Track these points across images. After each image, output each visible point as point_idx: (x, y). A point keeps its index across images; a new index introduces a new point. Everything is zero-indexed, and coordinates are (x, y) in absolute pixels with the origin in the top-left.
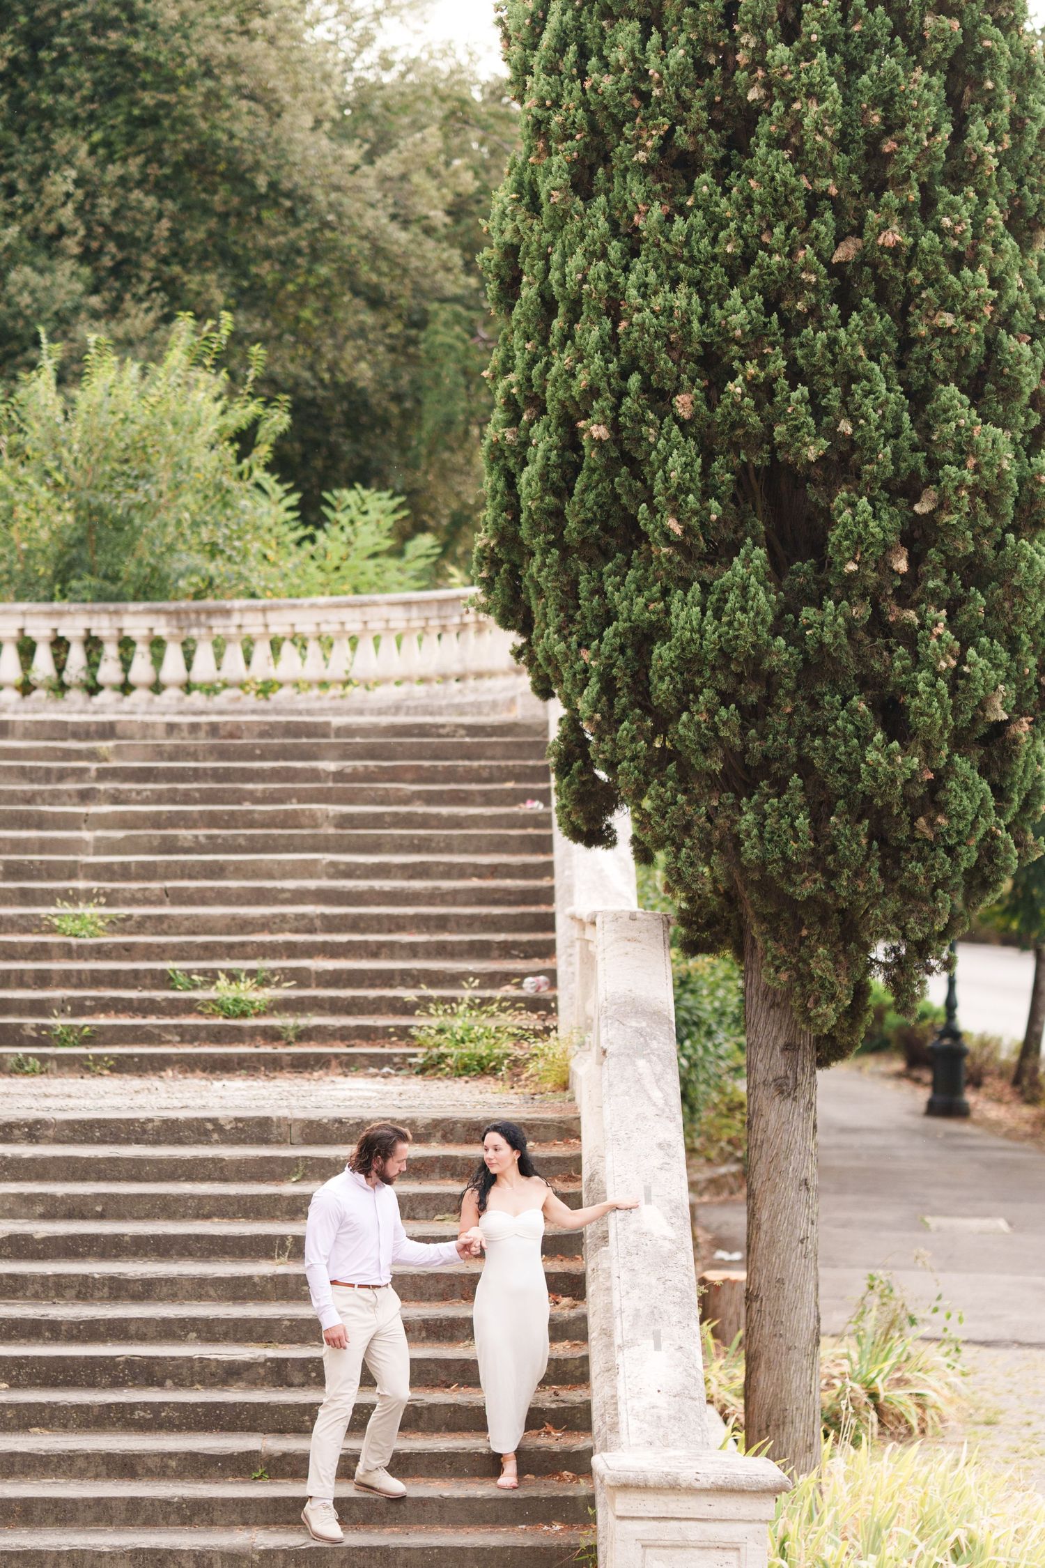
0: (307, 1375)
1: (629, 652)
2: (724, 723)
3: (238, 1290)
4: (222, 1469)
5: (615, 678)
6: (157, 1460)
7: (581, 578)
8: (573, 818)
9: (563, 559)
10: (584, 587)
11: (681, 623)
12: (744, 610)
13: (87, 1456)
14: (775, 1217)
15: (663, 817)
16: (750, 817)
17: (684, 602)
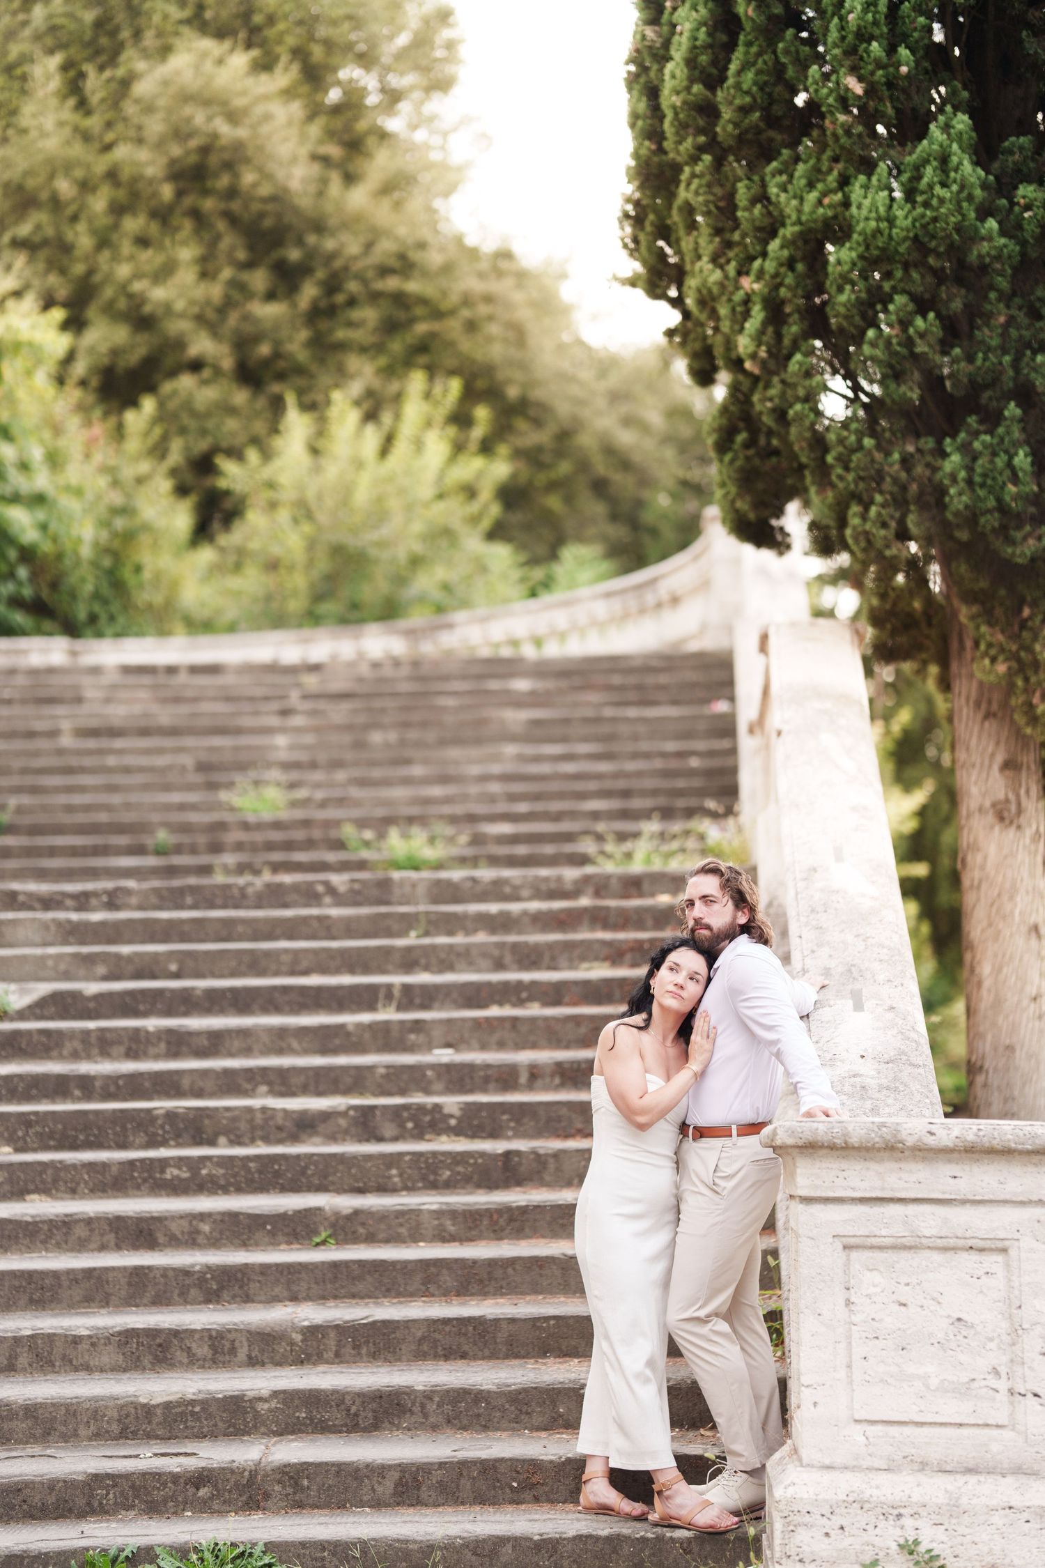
0: (402, 1126)
1: (800, 267)
2: (922, 335)
3: (326, 1040)
4: (272, 1234)
5: (783, 302)
6: (184, 1223)
7: (740, 185)
8: (739, 504)
9: (719, 163)
10: (743, 193)
11: (864, 212)
12: (944, 185)
13: (89, 1221)
14: (1000, 970)
15: (847, 469)
16: (956, 458)
17: (866, 187)
